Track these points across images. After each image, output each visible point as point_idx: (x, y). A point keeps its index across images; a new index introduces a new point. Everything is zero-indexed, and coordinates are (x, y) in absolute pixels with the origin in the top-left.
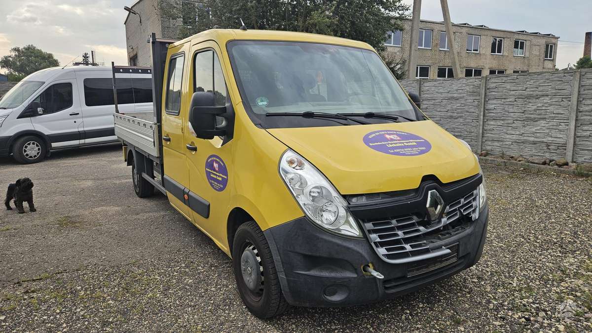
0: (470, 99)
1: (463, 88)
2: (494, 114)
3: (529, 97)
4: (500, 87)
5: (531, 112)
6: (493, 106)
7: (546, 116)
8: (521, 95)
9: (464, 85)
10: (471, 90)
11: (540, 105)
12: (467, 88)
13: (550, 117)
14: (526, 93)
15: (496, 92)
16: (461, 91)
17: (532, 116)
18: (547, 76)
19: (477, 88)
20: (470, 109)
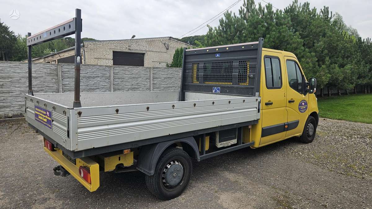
0: (49, 78)
1: (40, 70)
2: (69, 87)
3: (89, 77)
4: (71, 71)
5: (92, 86)
6: (67, 82)
7: (99, 87)
8: (85, 76)
9: (42, 68)
10: (49, 72)
11: (95, 82)
12: (45, 70)
13: (101, 87)
14: (87, 75)
15: (68, 74)
16: (39, 72)
17: (92, 87)
18: (98, 67)
19: (53, 71)
20: (49, 84)
